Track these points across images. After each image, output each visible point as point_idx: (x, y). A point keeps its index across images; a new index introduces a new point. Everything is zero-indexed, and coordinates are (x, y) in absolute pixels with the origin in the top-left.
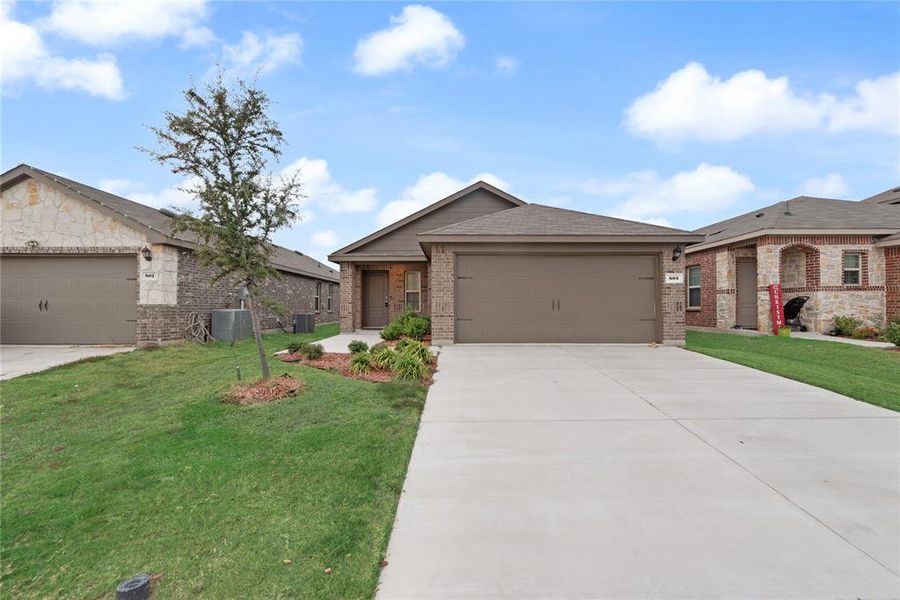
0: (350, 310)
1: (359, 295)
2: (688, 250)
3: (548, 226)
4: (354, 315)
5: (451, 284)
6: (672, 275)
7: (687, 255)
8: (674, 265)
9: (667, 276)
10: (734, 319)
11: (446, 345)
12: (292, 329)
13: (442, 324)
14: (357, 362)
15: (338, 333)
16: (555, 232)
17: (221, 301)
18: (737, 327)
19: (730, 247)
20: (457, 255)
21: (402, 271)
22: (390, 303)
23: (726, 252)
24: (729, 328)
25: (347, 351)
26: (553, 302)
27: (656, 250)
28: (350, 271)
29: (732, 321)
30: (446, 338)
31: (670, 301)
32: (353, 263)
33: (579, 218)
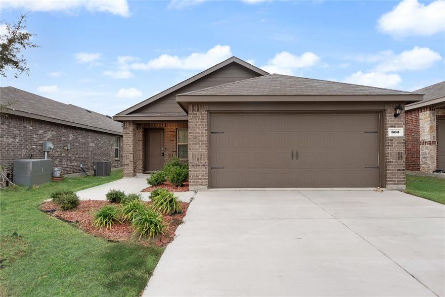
0: (131, 159)
1: (141, 147)
2: (407, 108)
3: (287, 89)
4: (135, 163)
5: (205, 138)
6: (394, 129)
7: (407, 112)
8: (396, 120)
9: (390, 130)
10: (435, 165)
11: (201, 190)
12: (93, 173)
13: (198, 171)
14: (100, 216)
15: (121, 177)
16: (295, 93)
17: (24, 152)
18: (438, 171)
19: (432, 107)
20: (210, 113)
21: (175, 128)
22: (165, 154)
23: (428, 112)
24: (431, 172)
25: (104, 198)
26: (292, 152)
27: (380, 108)
28: (131, 128)
29: (434, 166)
30: (201, 184)
31: (392, 151)
32: (134, 122)
33: (313, 83)
